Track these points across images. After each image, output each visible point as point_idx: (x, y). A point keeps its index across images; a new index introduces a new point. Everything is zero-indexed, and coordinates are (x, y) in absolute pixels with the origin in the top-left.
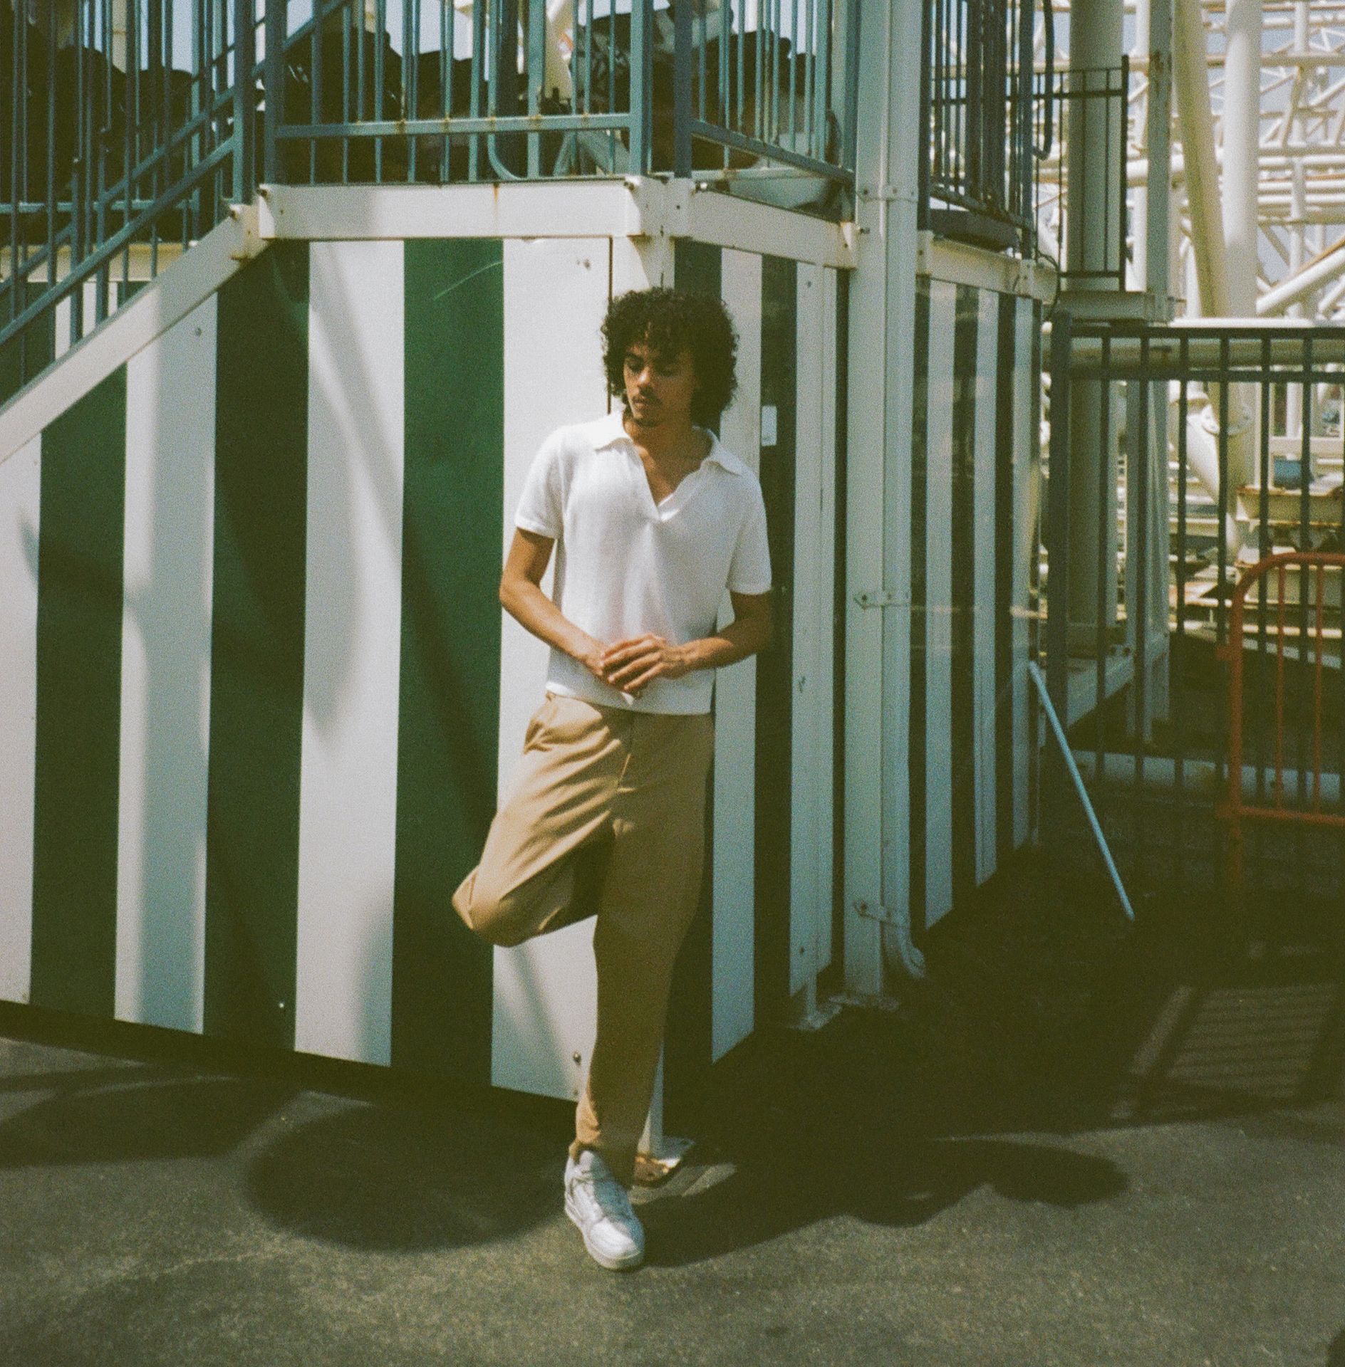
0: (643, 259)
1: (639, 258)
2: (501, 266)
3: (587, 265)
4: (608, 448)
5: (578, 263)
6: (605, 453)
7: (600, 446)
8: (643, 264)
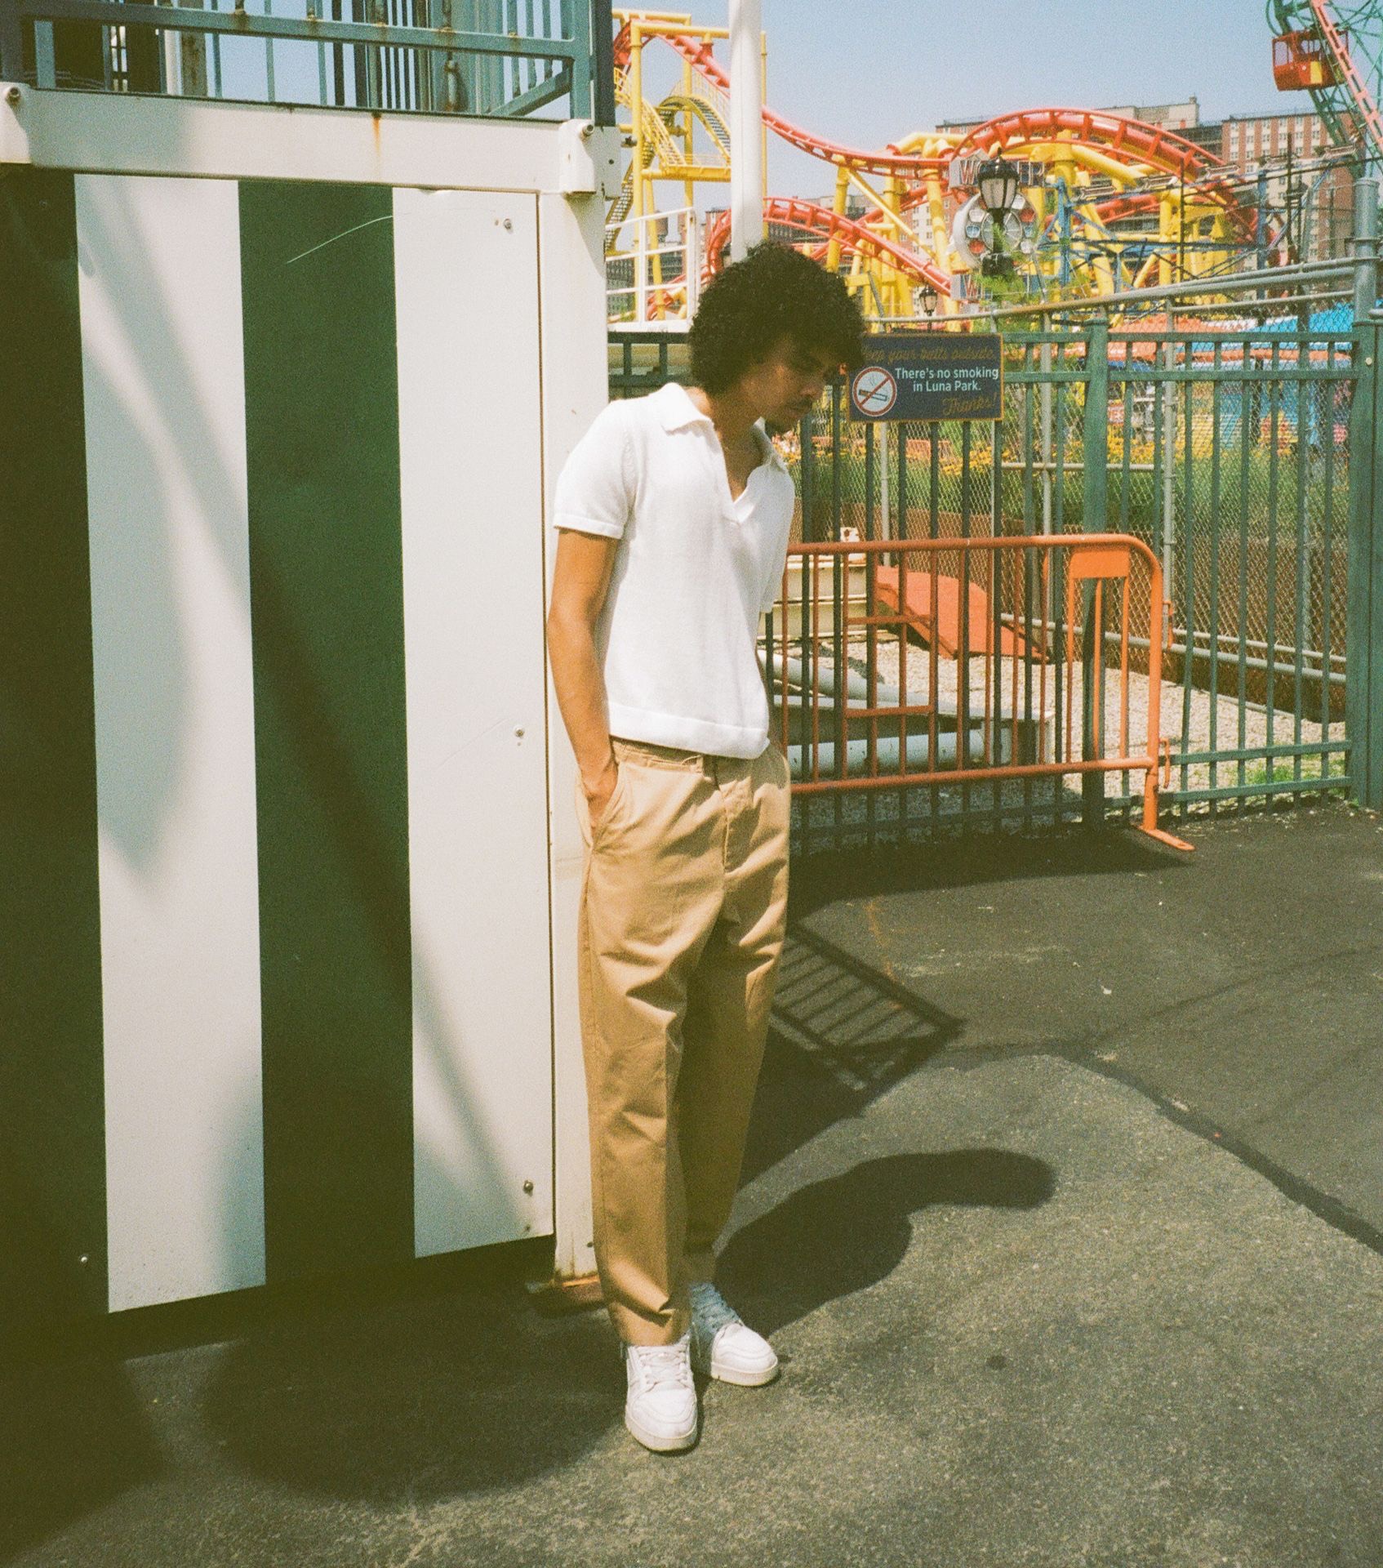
0: (581, 223)
1: (575, 221)
2: (389, 225)
3: (508, 227)
4: (683, 430)
5: (497, 223)
6: (679, 436)
7: (672, 428)
8: (581, 226)
